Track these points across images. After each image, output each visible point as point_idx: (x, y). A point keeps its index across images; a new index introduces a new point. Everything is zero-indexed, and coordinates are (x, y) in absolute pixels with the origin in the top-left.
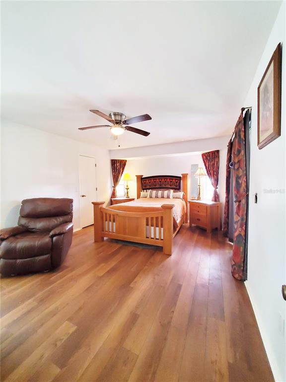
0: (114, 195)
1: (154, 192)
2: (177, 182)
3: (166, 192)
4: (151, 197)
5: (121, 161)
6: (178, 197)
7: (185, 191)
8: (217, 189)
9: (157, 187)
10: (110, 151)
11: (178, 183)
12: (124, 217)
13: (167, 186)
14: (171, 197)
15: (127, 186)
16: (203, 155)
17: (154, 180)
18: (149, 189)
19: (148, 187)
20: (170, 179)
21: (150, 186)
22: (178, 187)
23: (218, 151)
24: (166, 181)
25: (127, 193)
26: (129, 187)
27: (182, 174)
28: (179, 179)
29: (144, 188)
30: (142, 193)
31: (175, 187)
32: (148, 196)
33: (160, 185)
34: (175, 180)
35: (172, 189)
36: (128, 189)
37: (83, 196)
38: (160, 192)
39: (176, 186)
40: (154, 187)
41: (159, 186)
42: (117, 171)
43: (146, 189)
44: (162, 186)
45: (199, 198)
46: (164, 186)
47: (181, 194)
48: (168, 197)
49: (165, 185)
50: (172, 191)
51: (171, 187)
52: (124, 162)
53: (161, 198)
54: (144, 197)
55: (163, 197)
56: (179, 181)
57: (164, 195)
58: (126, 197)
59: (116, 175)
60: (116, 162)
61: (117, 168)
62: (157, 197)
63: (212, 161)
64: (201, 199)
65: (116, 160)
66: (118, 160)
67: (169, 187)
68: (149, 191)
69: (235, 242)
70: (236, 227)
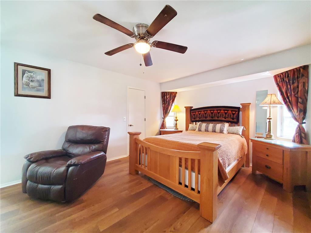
0: (163, 126)
1: (204, 125)
2: (233, 114)
3: (218, 126)
4: (200, 130)
5: (172, 93)
6: (235, 132)
7: (246, 125)
8: (304, 125)
9: (207, 119)
10: (161, 84)
11: (235, 116)
12: (156, 153)
13: (220, 119)
14: (225, 131)
15: (176, 118)
16: (275, 77)
17: (204, 111)
18: (199, 121)
19: (198, 119)
20: (224, 110)
21: (200, 118)
22: (235, 120)
23: (304, 67)
24: (219, 113)
25: (176, 124)
26: (178, 119)
27: (241, 104)
28: (237, 110)
29: (193, 120)
30: (190, 126)
31: (231, 120)
32: (197, 129)
33: (212, 118)
35: (227, 122)
36: (176, 120)
38: (211, 126)
39: (233, 119)
40: (204, 119)
42: (167, 103)
43: (196, 121)
44: (214, 119)
45: (269, 136)
46: (216, 118)
47: (240, 129)
48: (221, 132)
49: (218, 118)
50: (227, 125)
51: (225, 120)
52: (174, 94)
53: (213, 132)
54: (193, 129)
55: (214, 131)
56: (237, 113)
57: (215, 129)
58: (175, 129)
59: (166, 107)
60: (166, 94)
61: (167, 100)
62: (207, 130)
63: (293, 83)
64: (273, 138)
65: (166, 92)
66: (169, 92)
67: (223, 119)
68: (198, 123)
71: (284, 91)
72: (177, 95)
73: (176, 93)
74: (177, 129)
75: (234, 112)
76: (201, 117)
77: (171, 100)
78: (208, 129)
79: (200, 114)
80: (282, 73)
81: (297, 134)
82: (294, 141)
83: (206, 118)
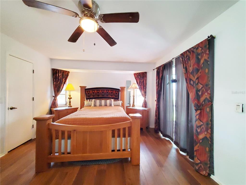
0: (54, 104)
1: (98, 101)
2: (116, 93)
3: (108, 101)
4: (95, 106)
5: (64, 72)
6: (118, 105)
7: (122, 100)
8: (146, 99)
9: (100, 96)
10: (51, 60)
11: (117, 94)
12: (84, 132)
13: (108, 96)
14: (113, 105)
15: (70, 96)
16: (135, 74)
17: (97, 91)
18: (92, 98)
20: (111, 91)
21: (94, 96)
22: (117, 97)
23: (146, 73)
24: (107, 92)
25: (70, 102)
26: (71, 97)
27: (121, 87)
28: (118, 91)
29: (88, 97)
30: (86, 102)
31: (115, 97)
32: (93, 105)
34: (115, 91)
35: (113, 98)
36: (70, 98)
37: (12, 109)
38: (103, 102)
39: (116, 96)
40: (97, 96)
41: (102, 96)
42: (59, 81)
43: (90, 99)
44: (104, 96)
45: (133, 106)
46: (106, 96)
47: (120, 102)
48: (111, 105)
49: (107, 95)
50: (113, 100)
51: (112, 97)
52: (66, 73)
54: (88, 105)
55: (106, 105)
56: (118, 92)
57: (107, 103)
58: (69, 107)
59: (57, 85)
60: (57, 72)
61: (59, 78)
62: (100, 105)
63: (142, 79)
64: (135, 106)
65: (58, 70)
66: (61, 70)
67: (111, 97)
68: (93, 100)
69: (200, 143)
70: (199, 131)
71: (138, 82)
72: (70, 74)
73: (69, 72)
74: (71, 107)
75: (117, 92)
76: (94, 95)
77: (64, 79)
78: (101, 104)
79: (93, 93)
80: (137, 73)
81: (144, 103)
82: (143, 107)
83: (98, 96)
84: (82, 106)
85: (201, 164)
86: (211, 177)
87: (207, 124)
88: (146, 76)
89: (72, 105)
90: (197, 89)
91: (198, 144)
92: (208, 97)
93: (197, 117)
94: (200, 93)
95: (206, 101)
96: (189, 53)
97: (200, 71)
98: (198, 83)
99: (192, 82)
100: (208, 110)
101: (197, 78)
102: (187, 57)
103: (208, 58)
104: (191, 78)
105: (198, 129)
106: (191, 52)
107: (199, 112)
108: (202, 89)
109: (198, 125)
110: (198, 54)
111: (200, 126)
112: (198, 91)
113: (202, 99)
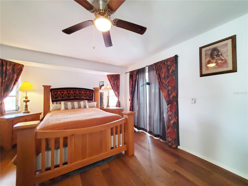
1: (69, 104)
2: (90, 94)
3: (82, 103)
4: (66, 109)
6: (93, 106)
8: (119, 99)
9: (71, 98)
11: (91, 95)
14: (87, 107)
15: (26, 98)
16: (108, 76)
17: (67, 91)
18: (61, 101)
19: (60, 99)
20: (84, 91)
21: (63, 98)
22: (91, 98)
23: (119, 75)
24: (80, 93)
25: (26, 106)
26: (29, 99)
27: (94, 88)
28: (92, 91)
29: (54, 99)
30: (52, 106)
31: (88, 98)
32: (63, 108)
33: (75, 97)
34: (89, 92)
35: (86, 100)
36: (27, 102)
38: (76, 104)
39: (90, 97)
41: (73, 98)
43: (57, 101)
45: (108, 106)
46: (79, 97)
47: (95, 104)
48: (85, 107)
49: (80, 97)
50: (86, 101)
51: (85, 98)
52: (19, 67)
53: (78, 108)
54: (57, 109)
55: (80, 107)
56: (92, 93)
57: (81, 106)
58: (24, 113)
59: (5, 82)
60: (5, 64)
61: (8, 73)
62: (73, 108)
63: (116, 81)
64: (110, 107)
65: (7, 62)
66: (10, 62)
67: (84, 98)
68: (63, 103)
69: (172, 127)
70: (170, 118)
71: (112, 83)
72: (24, 69)
73: (23, 66)
74: (29, 112)
75: (91, 93)
76: (64, 96)
77: (16, 74)
78: (74, 106)
79: (62, 94)
80: (111, 75)
81: (118, 103)
82: (117, 106)
83: (69, 97)
84: (47, 110)
85: (172, 141)
86: (178, 148)
87: (175, 113)
88: (119, 79)
89: (29, 110)
90: (168, 89)
91: (170, 128)
92: (175, 95)
93: (169, 109)
94: (170, 93)
95: (174, 98)
96: (161, 64)
97: (170, 77)
98: (168, 86)
99: (164, 85)
100: (175, 103)
101: (168, 82)
102: (160, 67)
103: (175, 69)
104: (164, 82)
105: (169, 117)
106: (163, 64)
107: (170, 105)
108: (171, 90)
109: (170, 115)
110: (168, 66)
111: (171, 115)
112: (169, 91)
113: (171, 97)
